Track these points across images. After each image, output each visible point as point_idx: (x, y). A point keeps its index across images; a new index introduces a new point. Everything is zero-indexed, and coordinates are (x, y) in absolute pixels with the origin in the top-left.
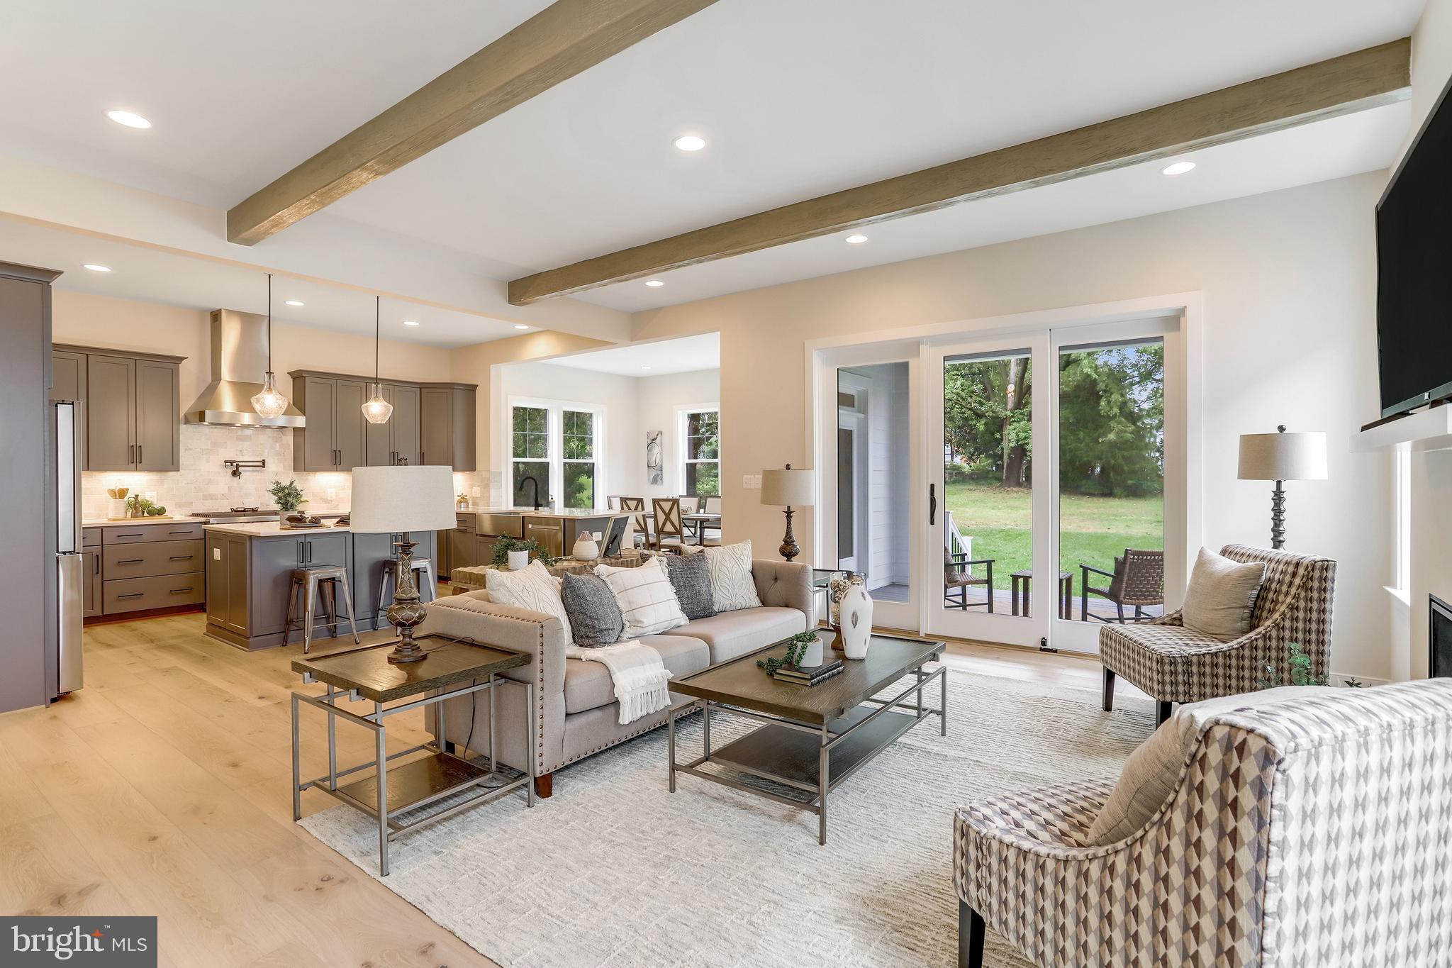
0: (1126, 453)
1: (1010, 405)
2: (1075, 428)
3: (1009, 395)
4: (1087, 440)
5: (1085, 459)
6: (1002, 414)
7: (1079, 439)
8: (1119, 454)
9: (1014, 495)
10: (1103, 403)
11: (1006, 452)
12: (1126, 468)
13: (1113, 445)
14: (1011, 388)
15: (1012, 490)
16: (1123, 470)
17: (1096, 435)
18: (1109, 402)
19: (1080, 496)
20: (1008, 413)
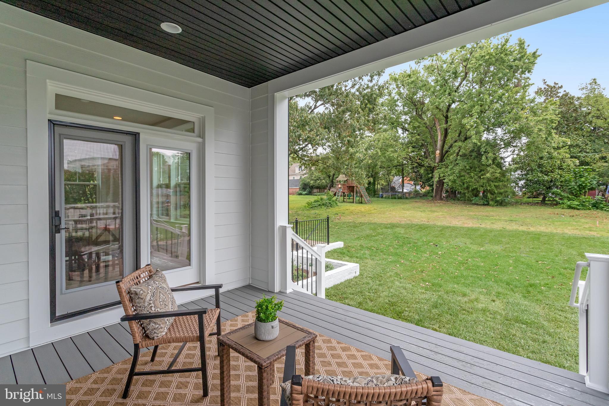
0: (496, 184)
1: (437, 160)
2: (469, 171)
3: (437, 156)
4: (476, 177)
5: (475, 187)
6: (433, 165)
7: (471, 177)
8: (492, 184)
9: (438, 205)
10: (484, 158)
11: (435, 183)
12: (496, 192)
13: (489, 180)
14: (438, 152)
15: (437, 202)
16: (494, 192)
17: (480, 175)
18: (487, 158)
19: (472, 206)
20: (436, 164)
